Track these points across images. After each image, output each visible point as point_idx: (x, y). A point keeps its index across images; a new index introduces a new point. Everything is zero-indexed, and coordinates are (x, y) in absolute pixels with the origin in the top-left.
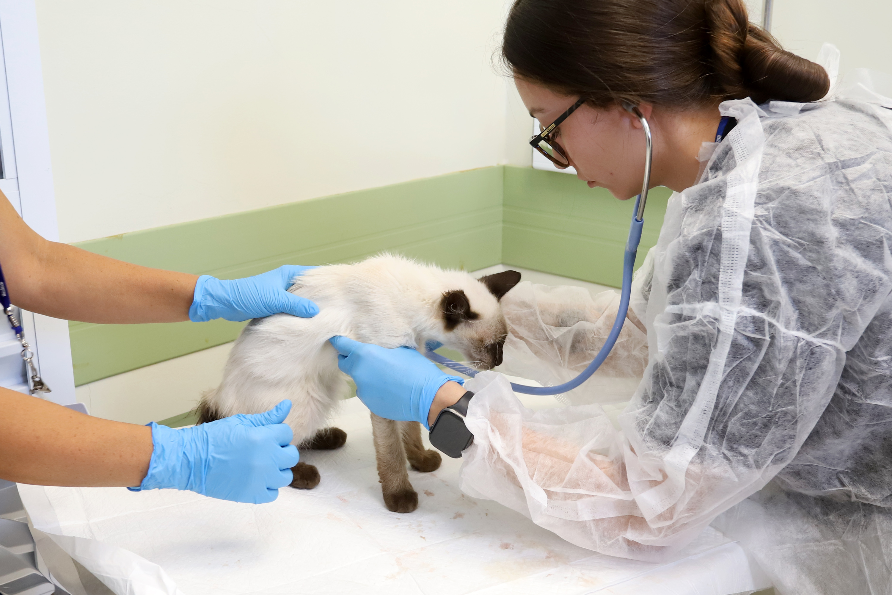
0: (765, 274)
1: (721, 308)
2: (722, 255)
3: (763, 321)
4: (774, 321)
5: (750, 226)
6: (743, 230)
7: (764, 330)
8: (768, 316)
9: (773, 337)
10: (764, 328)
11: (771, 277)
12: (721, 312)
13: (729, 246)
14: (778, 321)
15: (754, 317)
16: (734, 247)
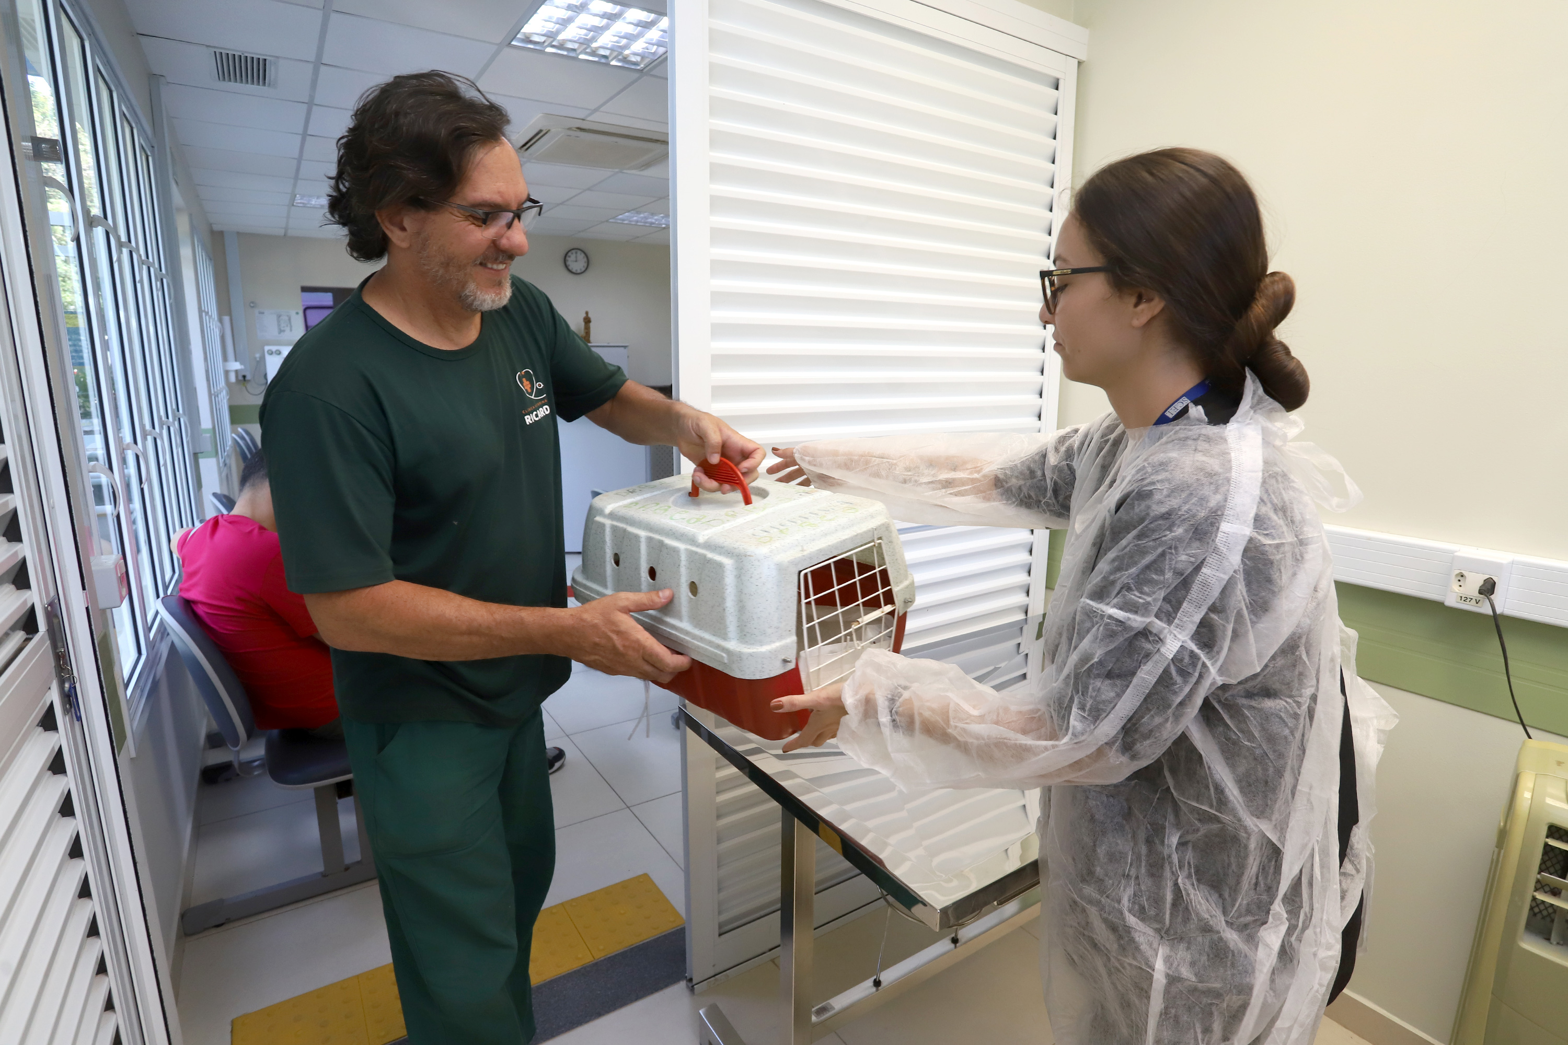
0: (1222, 619)
1: (1171, 632)
2: (1193, 586)
3: (1199, 659)
4: (1208, 663)
5: (1231, 573)
6: (1225, 573)
7: (1196, 666)
8: (1205, 656)
9: (1201, 676)
10: (1197, 664)
11: (1226, 625)
12: (1168, 636)
13: (1205, 582)
14: (1213, 665)
15: (1192, 652)
16: (1209, 584)
